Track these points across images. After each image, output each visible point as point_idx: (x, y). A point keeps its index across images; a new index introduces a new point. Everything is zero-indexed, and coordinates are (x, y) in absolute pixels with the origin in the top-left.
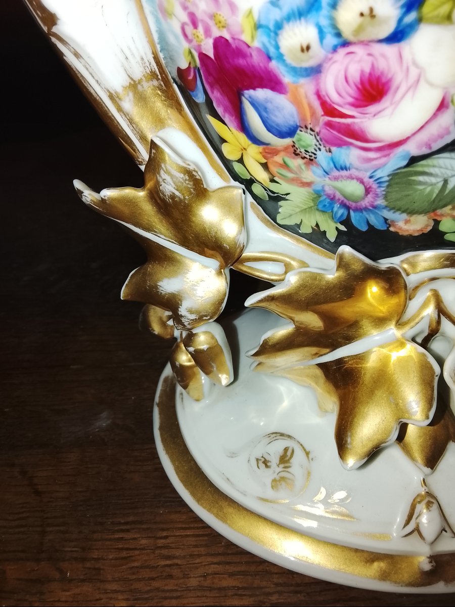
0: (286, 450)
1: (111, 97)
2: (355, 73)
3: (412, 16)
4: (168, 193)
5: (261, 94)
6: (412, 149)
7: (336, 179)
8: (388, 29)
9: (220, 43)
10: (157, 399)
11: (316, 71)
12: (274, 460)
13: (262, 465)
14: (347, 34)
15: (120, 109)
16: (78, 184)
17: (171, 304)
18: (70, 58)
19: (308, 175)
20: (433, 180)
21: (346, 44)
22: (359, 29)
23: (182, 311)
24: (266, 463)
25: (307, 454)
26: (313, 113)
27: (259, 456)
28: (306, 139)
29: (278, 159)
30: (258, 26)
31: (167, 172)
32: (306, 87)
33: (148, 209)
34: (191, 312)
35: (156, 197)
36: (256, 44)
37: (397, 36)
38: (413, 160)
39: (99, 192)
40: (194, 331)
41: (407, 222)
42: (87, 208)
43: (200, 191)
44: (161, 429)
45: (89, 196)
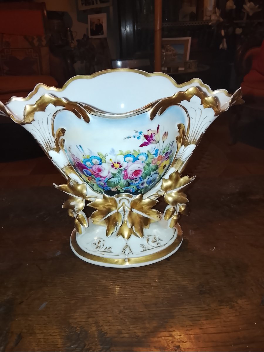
0: (100, 241)
1: (61, 169)
2: (96, 168)
3: (101, 162)
4: (71, 185)
5: (85, 170)
6: (108, 178)
7: (99, 182)
8: (99, 163)
9: (78, 163)
10: (71, 236)
11: (92, 168)
12: (97, 243)
13: (94, 244)
14: (94, 164)
15: (63, 171)
16: (54, 184)
17: (73, 208)
18: (54, 163)
19: (95, 181)
20: (112, 182)
21: (94, 165)
22: (95, 163)
23: (75, 209)
24: (95, 244)
25: (104, 241)
26: (93, 173)
27: (93, 243)
28: (93, 176)
29: (90, 179)
30: (83, 162)
31: (71, 181)
32: (91, 169)
33: (68, 188)
34: (77, 209)
35: (70, 186)
36: (83, 164)
37: (100, 164)
38: (109, 179)
39: (58, 185)
40: (78, 214)
41: (113, 189)
42: (56, 189)
43: (78, 184)
44: (71, 242)
45: (56, 186)
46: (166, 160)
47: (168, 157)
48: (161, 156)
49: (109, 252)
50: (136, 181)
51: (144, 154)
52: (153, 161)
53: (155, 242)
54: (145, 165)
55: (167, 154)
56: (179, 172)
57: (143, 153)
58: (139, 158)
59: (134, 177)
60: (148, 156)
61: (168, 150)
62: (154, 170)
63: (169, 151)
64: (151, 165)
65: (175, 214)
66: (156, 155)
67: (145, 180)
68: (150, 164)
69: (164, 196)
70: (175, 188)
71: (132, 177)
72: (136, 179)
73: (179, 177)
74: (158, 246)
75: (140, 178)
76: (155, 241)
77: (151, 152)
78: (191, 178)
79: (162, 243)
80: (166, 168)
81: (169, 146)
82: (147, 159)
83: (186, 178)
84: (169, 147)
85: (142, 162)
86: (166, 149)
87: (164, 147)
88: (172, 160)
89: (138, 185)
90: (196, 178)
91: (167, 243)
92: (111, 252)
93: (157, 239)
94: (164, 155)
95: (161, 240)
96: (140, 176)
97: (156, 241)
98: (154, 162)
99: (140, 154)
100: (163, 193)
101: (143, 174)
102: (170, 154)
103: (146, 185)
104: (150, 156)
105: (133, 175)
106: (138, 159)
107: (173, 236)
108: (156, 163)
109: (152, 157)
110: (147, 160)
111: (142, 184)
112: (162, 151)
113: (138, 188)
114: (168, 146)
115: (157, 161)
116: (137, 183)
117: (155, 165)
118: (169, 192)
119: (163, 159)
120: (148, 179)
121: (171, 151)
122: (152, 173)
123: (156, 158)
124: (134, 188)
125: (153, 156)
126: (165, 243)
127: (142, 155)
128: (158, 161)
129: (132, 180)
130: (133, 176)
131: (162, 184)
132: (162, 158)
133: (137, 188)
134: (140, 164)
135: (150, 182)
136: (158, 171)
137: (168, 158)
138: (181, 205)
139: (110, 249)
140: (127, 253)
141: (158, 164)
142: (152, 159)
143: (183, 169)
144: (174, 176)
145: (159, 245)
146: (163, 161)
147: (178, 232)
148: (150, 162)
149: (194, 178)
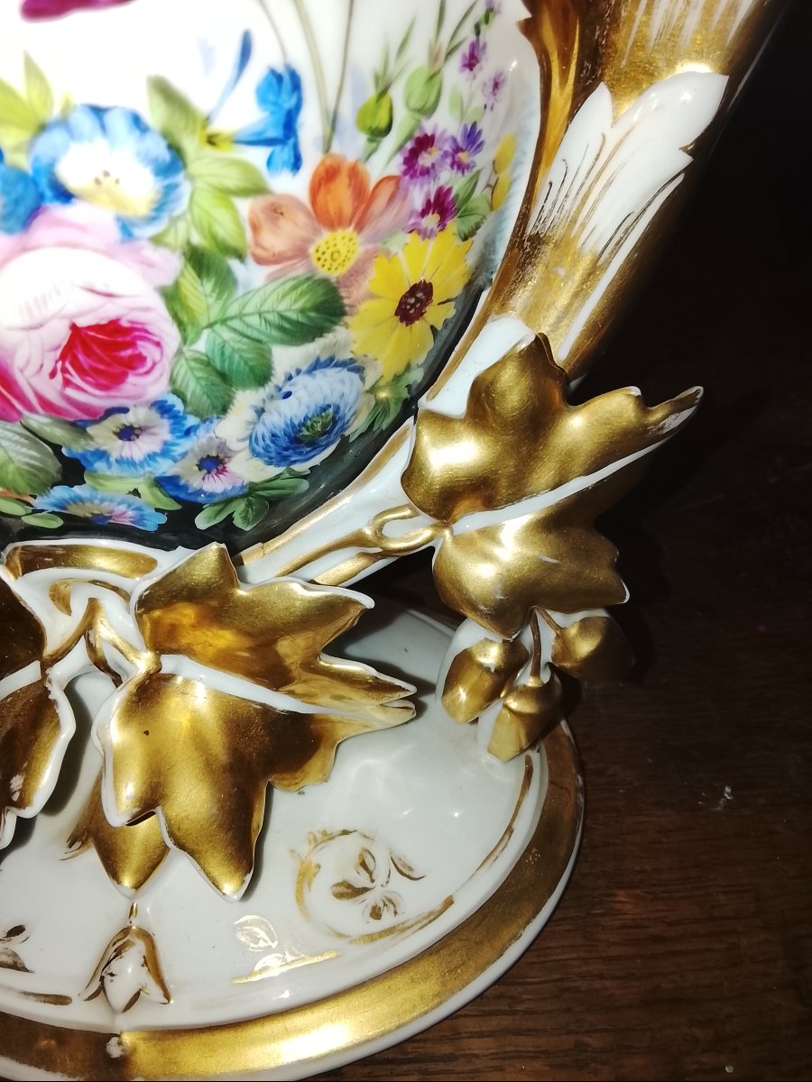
46: (426, 234)
47: (442, 194)
48: (355, 175)
49: (9, 960)
50: (127, 433)
51: (117, 123)
52: (255, 228)
53: (365, 890)
54: (171, 265)
55: (425, 160)
56: (562, 350)
57: (98, 112)
58: (70, 176)
59: (94, 398)
60: (176, 150)
61: (428, 110)
62: (300, 332)
63: (446, 123)
64: (250, 275)
65: (527, 679)
66: (285, 153)
67: (231, 429)
68: (234, 264)
69: (432, 550)
70: (518, 493)
71: (70, 392)
72: (128, 419)
73: (557, 395)
74: (377, 926)
75: (162, 408)
76: (361, 880)
77: (201, 100)
78: (658, 413)
79: (414, 899)
80: (438, 314)
81: (434, 57)
82: (169, 190)
83: (619, 405)
84: (433, 77)
85: (127, 228)
86: (397, 94)
87: (367, 57)
88: (489, 246)
89: (165, 468)
90: (704, 406)
91: (449, 902)
92: (17, 966)
93: (382, 866)
94: (384, 162)
95: (406, 872)
96: (148, 386)
97: (369, 885)
98: (276, 241)
99: (64, 123)
100: (428, 533)
101: (183, 369)
102: (460, 166)
103: (247, 469)
104: (204, 165)
105: (77, 380)
106: (65, 195)
107: (509, 830)
108: (300, 252)
109: (232, 179)
110: (182, 206)
111: (213, 463)
112: (348, 113)
113: (182, 495)
114: (418, 56)
115: (317, 232)
116: (151, 457)
117: (300, 271)
118: (471, 521)
119: (384, 216)
120: (251, 415)
121: (472, 137)
122: (286, 358)
123: (294, 186)
124: (136, 493)
125: (246, 168)
126: (436, 903)
127: (100, 140)
128: (327, 235)
129: (79, 428)
130: (67, 383)
131: (414, 458)
132: (363, 196)
133: (177, 499)
134: (108, 253)
135: (284, 442)
136: (347, 337)
137: (441, 205)
138: (570, 622)
139: (16, 944)
140: (119, 991)
141: (333, 272)
142: (244, 206)
143: (593, 328)
144: (514, 391)
145: (388, 920)
146: (391, 233)
147: (551, 782)
148: (226, 229)
149: (686, 414)
